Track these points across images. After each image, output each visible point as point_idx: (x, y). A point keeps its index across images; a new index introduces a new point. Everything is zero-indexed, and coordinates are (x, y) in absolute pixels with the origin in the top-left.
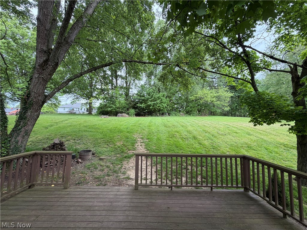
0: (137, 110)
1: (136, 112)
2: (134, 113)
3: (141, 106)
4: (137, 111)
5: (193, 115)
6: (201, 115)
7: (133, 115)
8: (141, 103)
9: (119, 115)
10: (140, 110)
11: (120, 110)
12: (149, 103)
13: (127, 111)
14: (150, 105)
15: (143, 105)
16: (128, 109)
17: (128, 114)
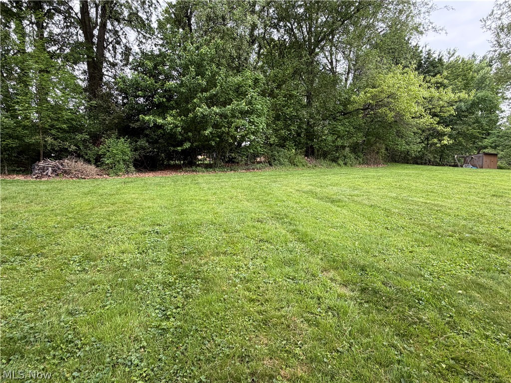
0: (142, 142)
1: (136, 150)
2: (130, 155)
3: (160, 121)
4: (143, 148)
5: (345, 164)
6: (367, 164)
7: (122, 165)
8: (162, 109)
9: (43, 169)
10: (156, 142)
11: (49, 139)
12: (202, 109)
13: (94, 144)
14: (204, 121)
15: (170, 120)
16: (96, 139)
17: (98, 161)
